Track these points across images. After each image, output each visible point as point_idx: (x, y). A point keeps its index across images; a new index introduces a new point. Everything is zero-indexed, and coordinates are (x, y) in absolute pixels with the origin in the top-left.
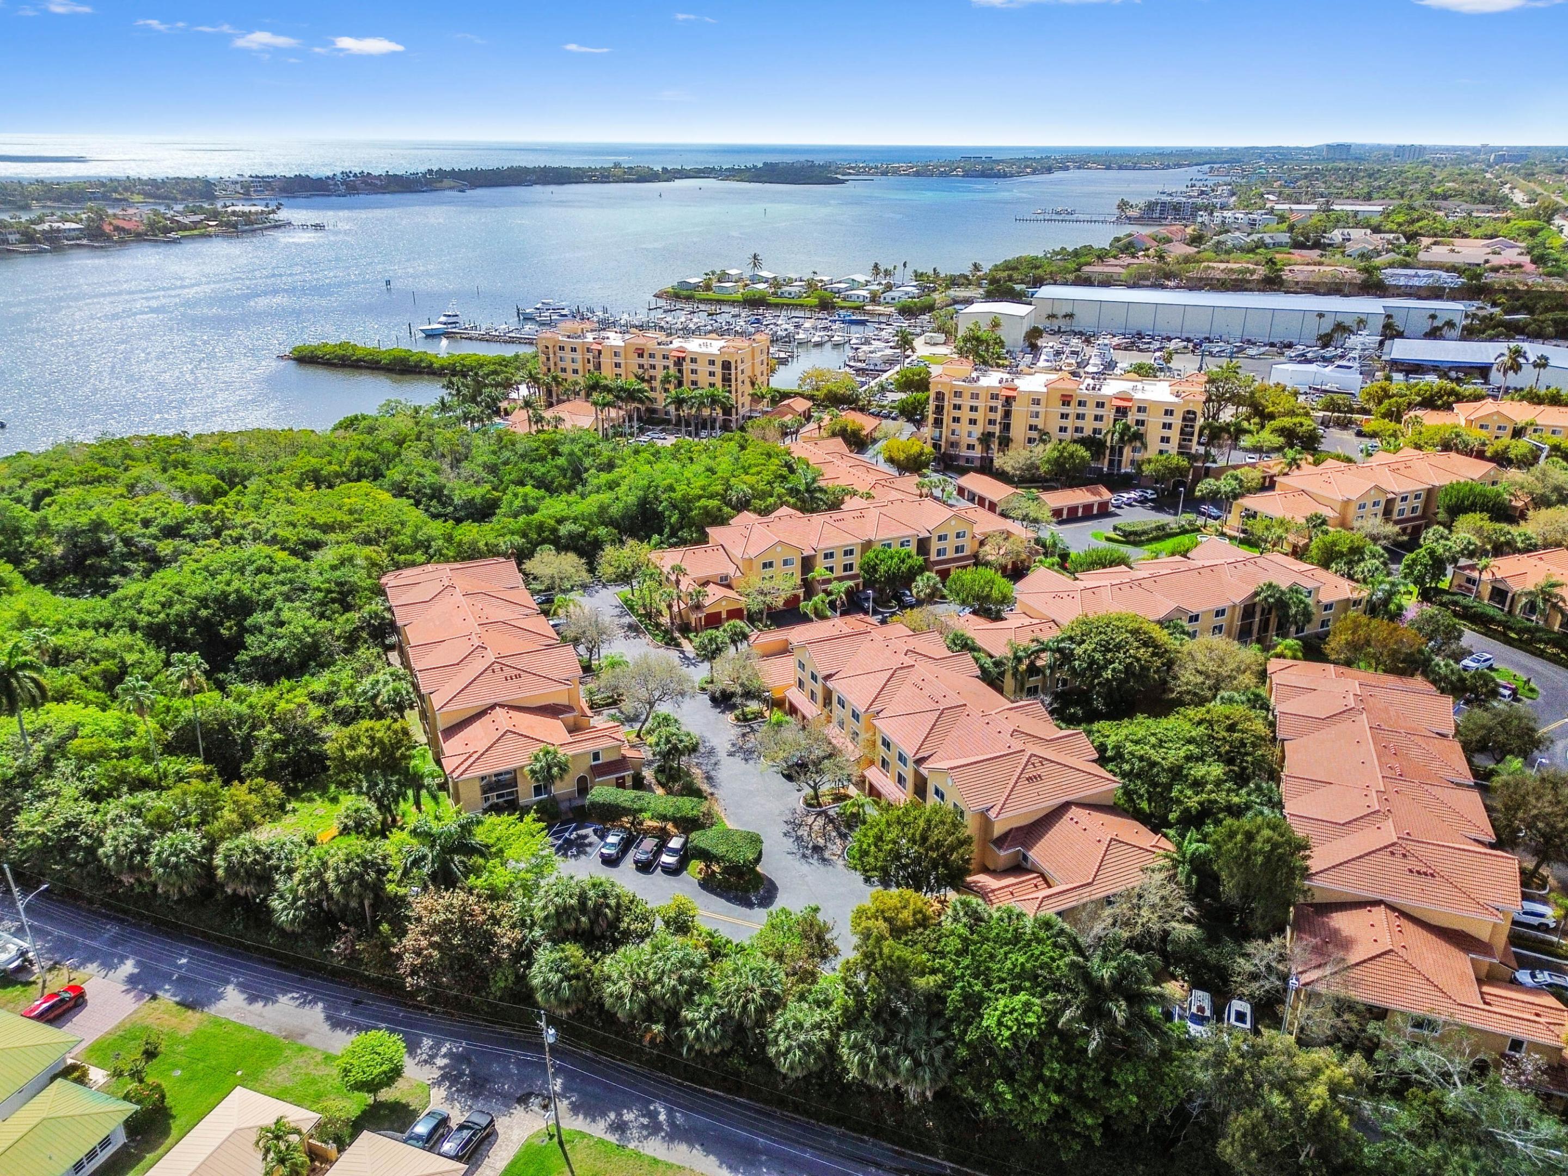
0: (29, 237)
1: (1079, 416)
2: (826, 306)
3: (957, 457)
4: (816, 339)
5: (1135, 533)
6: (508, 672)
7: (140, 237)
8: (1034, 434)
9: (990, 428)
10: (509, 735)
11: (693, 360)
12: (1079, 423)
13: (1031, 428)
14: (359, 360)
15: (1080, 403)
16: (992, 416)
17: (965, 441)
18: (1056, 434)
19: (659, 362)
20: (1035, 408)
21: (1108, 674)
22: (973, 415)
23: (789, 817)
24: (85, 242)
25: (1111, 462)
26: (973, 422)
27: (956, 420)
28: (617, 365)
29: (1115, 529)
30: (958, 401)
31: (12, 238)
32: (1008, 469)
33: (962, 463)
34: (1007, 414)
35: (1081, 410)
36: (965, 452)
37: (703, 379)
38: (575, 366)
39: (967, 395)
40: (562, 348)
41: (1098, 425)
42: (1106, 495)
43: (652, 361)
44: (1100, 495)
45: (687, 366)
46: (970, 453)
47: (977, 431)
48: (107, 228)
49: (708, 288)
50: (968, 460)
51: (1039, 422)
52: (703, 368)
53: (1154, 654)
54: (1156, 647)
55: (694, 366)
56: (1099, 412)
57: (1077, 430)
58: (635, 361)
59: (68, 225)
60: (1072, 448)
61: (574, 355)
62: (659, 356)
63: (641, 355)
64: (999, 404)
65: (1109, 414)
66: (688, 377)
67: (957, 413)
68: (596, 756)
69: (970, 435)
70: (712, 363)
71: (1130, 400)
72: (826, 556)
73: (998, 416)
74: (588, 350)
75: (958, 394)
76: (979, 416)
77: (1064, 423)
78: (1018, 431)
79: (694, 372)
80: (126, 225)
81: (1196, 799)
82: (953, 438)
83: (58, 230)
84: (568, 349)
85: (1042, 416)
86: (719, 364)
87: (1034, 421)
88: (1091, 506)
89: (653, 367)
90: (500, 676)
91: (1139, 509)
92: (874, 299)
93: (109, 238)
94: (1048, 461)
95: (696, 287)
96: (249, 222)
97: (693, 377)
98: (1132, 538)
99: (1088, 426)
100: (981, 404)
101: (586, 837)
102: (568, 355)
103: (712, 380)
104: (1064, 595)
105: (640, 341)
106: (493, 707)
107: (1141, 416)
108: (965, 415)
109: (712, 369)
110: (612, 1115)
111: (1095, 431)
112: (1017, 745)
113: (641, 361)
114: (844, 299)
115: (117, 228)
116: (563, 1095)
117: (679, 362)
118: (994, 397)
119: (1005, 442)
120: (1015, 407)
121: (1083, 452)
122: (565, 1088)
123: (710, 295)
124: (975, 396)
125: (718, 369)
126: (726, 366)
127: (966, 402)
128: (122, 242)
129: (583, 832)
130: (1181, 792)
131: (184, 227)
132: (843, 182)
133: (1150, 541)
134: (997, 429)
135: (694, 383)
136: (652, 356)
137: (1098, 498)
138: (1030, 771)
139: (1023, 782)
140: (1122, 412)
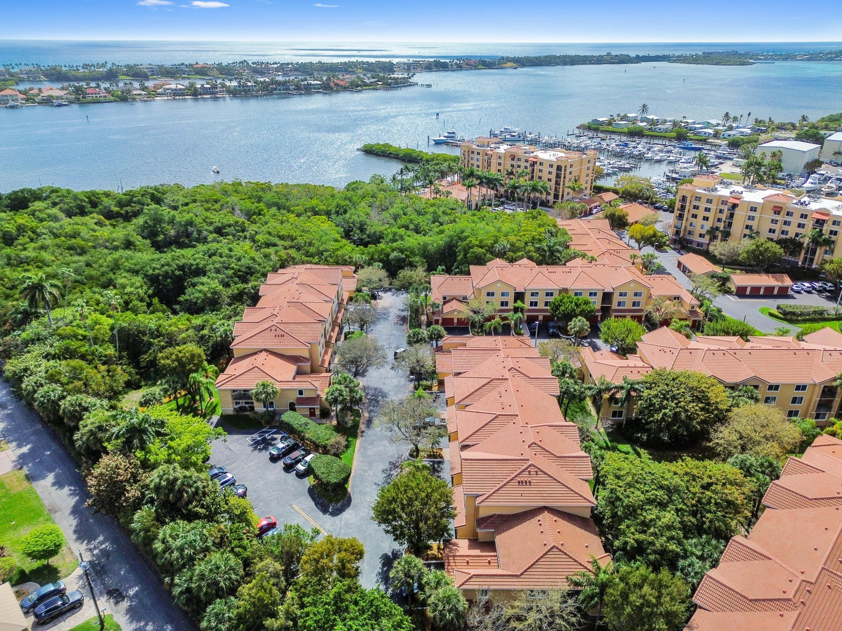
0: (298, 88)
1: (785, 223)
2: (681, 137)
3: (691, 242)
4: (658, 158)
5: (794, 314)
6: (279, 332)
7: (345, 89)
8: (748, 232)
9: (718, 224)
10: (256, 369)
11: (541, 164)
12: (786, 228)
13: (747, 227)
14: (391, 153)
15: (788, 213)
16: (720, 216)
17: (698, 230)
18: (765, 234)
19: (523, 164)
20: (752, 214)
21: (658, 416)
22: (707, 214)
23: (393, 460)
24: (321, 90)
25: (805, 259)
26: (706, 219)
27: (695, 216)
28: (500, 164)
29: (778, 308)
30: (697, 203)
31: (291, 87)
32: (716, 253)
33: (694, 246)
34: (732, 216)
35: (788, 219)
36: (696, 238)
37: (545, 176)
38: (478, 163)
39: (704, 200)
40: (473, 152)
41: (800, 230)
42: (787, 281)
43: (519, 163)
44: (782, 281)
45: (537, 167)
46: (701, 240)
47: (708, 225)
48: (332, 84)
49: (610, 124)
50: (699, 244)
51: (754, 224)
52: (546, 169)
53: (702, 409)
54: (709, 404)
55: (541, 167)
56: (803, 221)
57: (783, 232)
58: (509, 162)
59: (316, 82)
60: (769, 244)
61: (478, 157)
62: (523, 160)
63: (513, 159)
64: (725, 208)
65: (809, 223)
66: (537, 174)
67: (695, 212)
68: (301, 392)
69: (702, 227)
70: (551, 166)
71: (827, 215)
72: (532, 294)
73: (724, 217)
74: (486, 154)
75: (698, 199)
76: (711, 215)
77: (773, 226)
78: (738, 228)
79: (541, 171)
80: (341, 83)
81: (637, 536)
82: (689, 228)
83: (311, 84)
84: (476, 153)
85: (757, 220)
86: (555, 167)
87: (750, 223)
88: (773, 288)
89: (519, 166)
90: (273, 333)
91: (815, 296)
92: (716, 135)
93: (332, 89)
94: (748, 252)
95: (602, 123)
96: (397, 83)
97: (540, 174)
98: (789, 317)
99: (792, 231)
100: (713, 207)
101: (275, 439)
102: (475, 156)
103: (550, 176)
104: (667, 350)
105: (514, 150)
106: (261, 351)
107: (835, 228)
108: (701, 213)
109: (551, 170)
110: (142, 624)
111: (797, 235)
112: (528, 454)
113: (513, 163)
114: (696, 135)
115: (336, 84)
116: (131, 599)
117: (533, 164)
118: (724, 203)
119: (726, 235)
120: (737, 211)
121: (777, 249)
122: (136, 595)
123: (610, 128)
124: (709, 201)
125: (554, 170)
126: (559, 168)
127: (703, 205)
128: (337, 91)
129: (275, 436)
130: (628, 527)
131: (366, 85)
132: (752, 64)
133: (805, 321)
134: (721, 226)
135: (540, 178)
136: (519, 160)
137: (780, 284)
138: (524, 477)
139: (515, 483)
140: (820, 223)
